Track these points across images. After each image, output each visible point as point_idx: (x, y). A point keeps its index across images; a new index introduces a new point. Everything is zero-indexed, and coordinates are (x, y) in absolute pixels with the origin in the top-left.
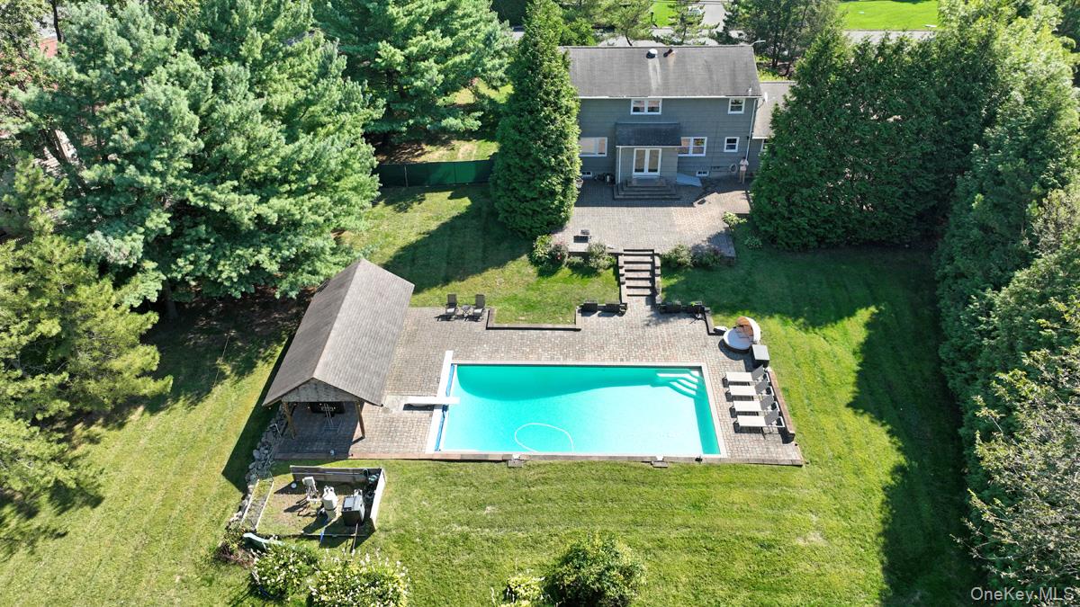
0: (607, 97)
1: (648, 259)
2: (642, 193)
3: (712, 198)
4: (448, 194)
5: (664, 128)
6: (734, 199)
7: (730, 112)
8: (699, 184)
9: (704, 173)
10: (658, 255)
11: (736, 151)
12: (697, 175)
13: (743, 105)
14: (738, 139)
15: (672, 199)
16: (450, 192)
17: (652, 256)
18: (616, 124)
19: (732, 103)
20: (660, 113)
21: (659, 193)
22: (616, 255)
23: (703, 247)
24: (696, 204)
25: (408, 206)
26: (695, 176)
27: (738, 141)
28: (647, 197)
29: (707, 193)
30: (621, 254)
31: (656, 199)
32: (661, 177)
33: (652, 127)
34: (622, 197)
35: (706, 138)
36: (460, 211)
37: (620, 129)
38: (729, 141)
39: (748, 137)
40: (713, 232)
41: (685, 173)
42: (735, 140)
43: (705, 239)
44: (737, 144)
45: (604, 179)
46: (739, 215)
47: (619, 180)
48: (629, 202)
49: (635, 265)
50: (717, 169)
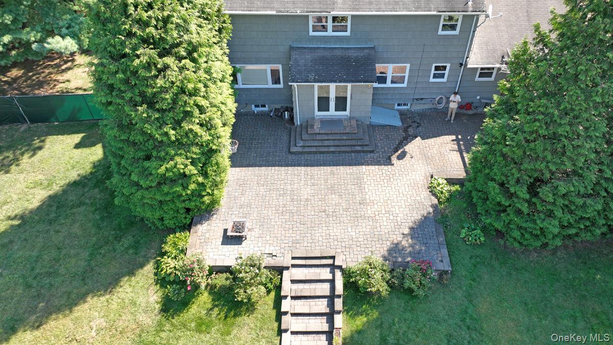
0: (274, 13)
1: (326, 274)
2: (326, 143)
3: (415, 146)
4: (77, 138)
5: (353, 54)
6: (443, 150)
7: (440, 32)
8: (398, 123)
9: (405, 105)
10: (340, 267)
11: (445, 80)
12: (396, 107)
13: (459, 23)
14: (448, 66)
15: (364, 152)
16: (81, 135)
17: (333, 267)
18: (292, 48)
19: (445, 20)
20: (348, 33)
21: (348, 143)
22: (280, 270)
23: (404, 248)
24: (394, 159)
25: (16, 160)
26: (393, 109)
27: (448, 69)
28: (332, 149)
29: (408, 139)
30: (287, 268)
31: (343, 152)
32: (351, 118)
33: (338, 53)
34: (300, 150)
35: (408, 66)
36: (82, 172)
37: (295, 55)
38: (437, 68)
39: (461, 64)
40: (417, 216)
41: (382, 106)
42: (445, 68)
43: (406, 231)
44: (447, 72)
45: (282, 116)
46: (450, 181)
47: (298, 121)
48: (309, 157)
49: (307, 286)
50: (420, 101)
